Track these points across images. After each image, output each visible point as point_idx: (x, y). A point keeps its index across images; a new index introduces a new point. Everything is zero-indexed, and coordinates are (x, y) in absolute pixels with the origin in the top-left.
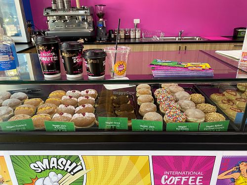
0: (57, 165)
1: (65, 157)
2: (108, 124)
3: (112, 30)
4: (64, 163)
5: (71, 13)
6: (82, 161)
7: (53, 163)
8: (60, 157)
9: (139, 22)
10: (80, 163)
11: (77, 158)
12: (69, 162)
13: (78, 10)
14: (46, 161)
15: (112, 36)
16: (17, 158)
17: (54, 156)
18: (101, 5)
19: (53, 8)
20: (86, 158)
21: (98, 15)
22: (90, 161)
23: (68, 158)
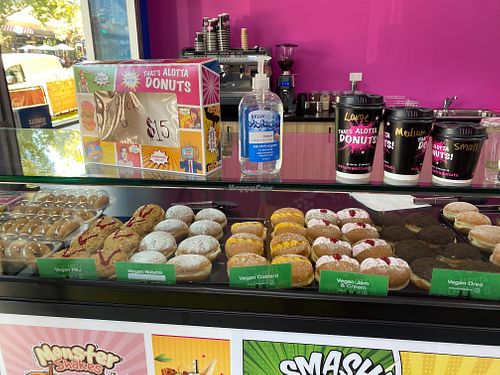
0: (339, 369)
1: (360, 351)
2: (454, 286)
3: (305, 94)
4: (355, 366)
5: (233, 59)
6: (398, 365)
7: (332, 363)
8: (351, 350)
9: (360, 79)
10: (390, 368)
11: (389, 356)
12: (368, 363)
13: (246, 53)
14: (316, 358)
15: (306, 105)
16: (256, 347)
17: (337, 349)
18: (288, 46)
19: (197, 49)
20: (408, 356)
21: (281, 63)
22: (416, 364)
23: (366, 354)
